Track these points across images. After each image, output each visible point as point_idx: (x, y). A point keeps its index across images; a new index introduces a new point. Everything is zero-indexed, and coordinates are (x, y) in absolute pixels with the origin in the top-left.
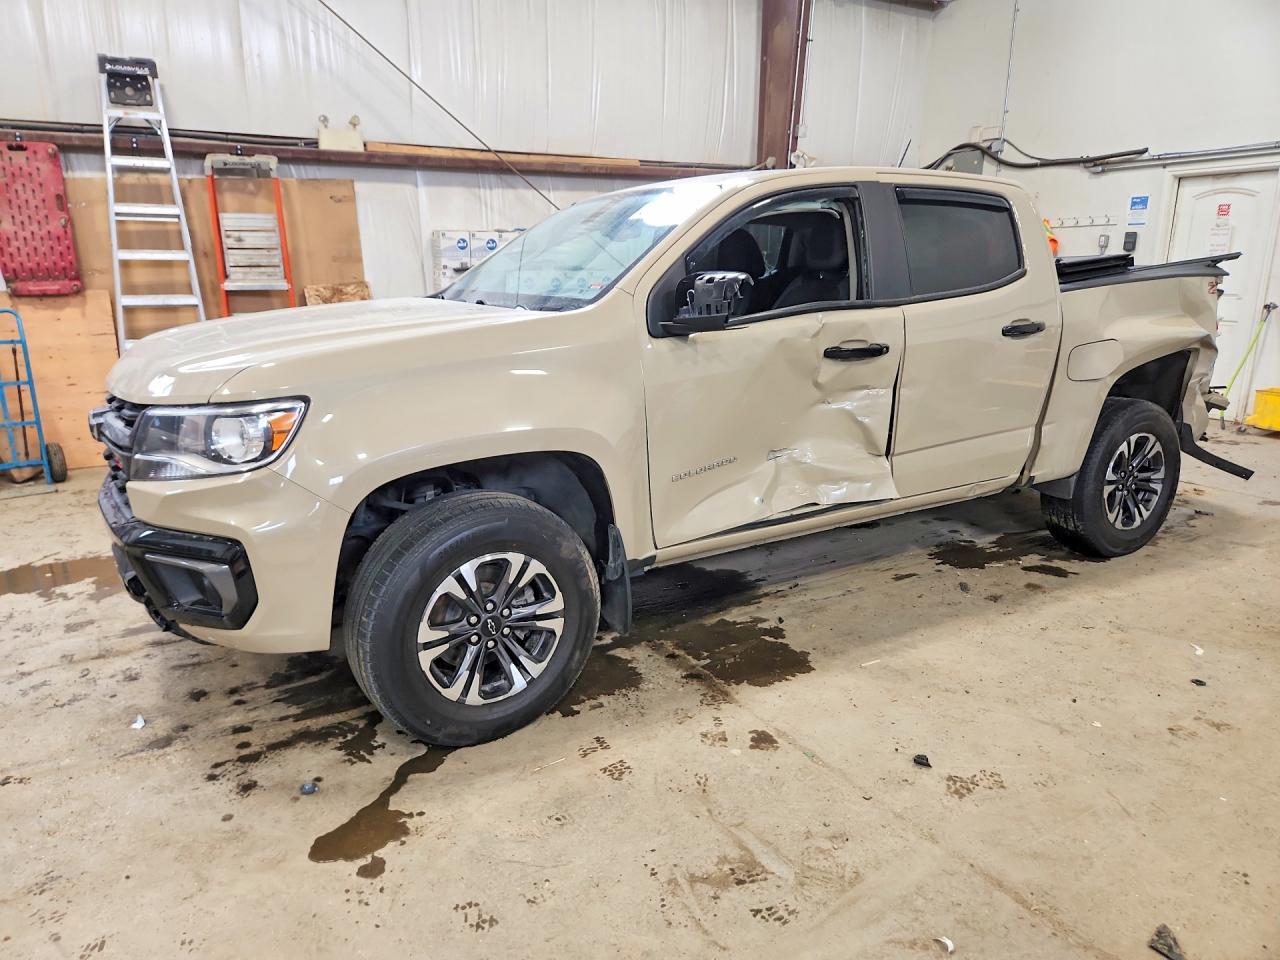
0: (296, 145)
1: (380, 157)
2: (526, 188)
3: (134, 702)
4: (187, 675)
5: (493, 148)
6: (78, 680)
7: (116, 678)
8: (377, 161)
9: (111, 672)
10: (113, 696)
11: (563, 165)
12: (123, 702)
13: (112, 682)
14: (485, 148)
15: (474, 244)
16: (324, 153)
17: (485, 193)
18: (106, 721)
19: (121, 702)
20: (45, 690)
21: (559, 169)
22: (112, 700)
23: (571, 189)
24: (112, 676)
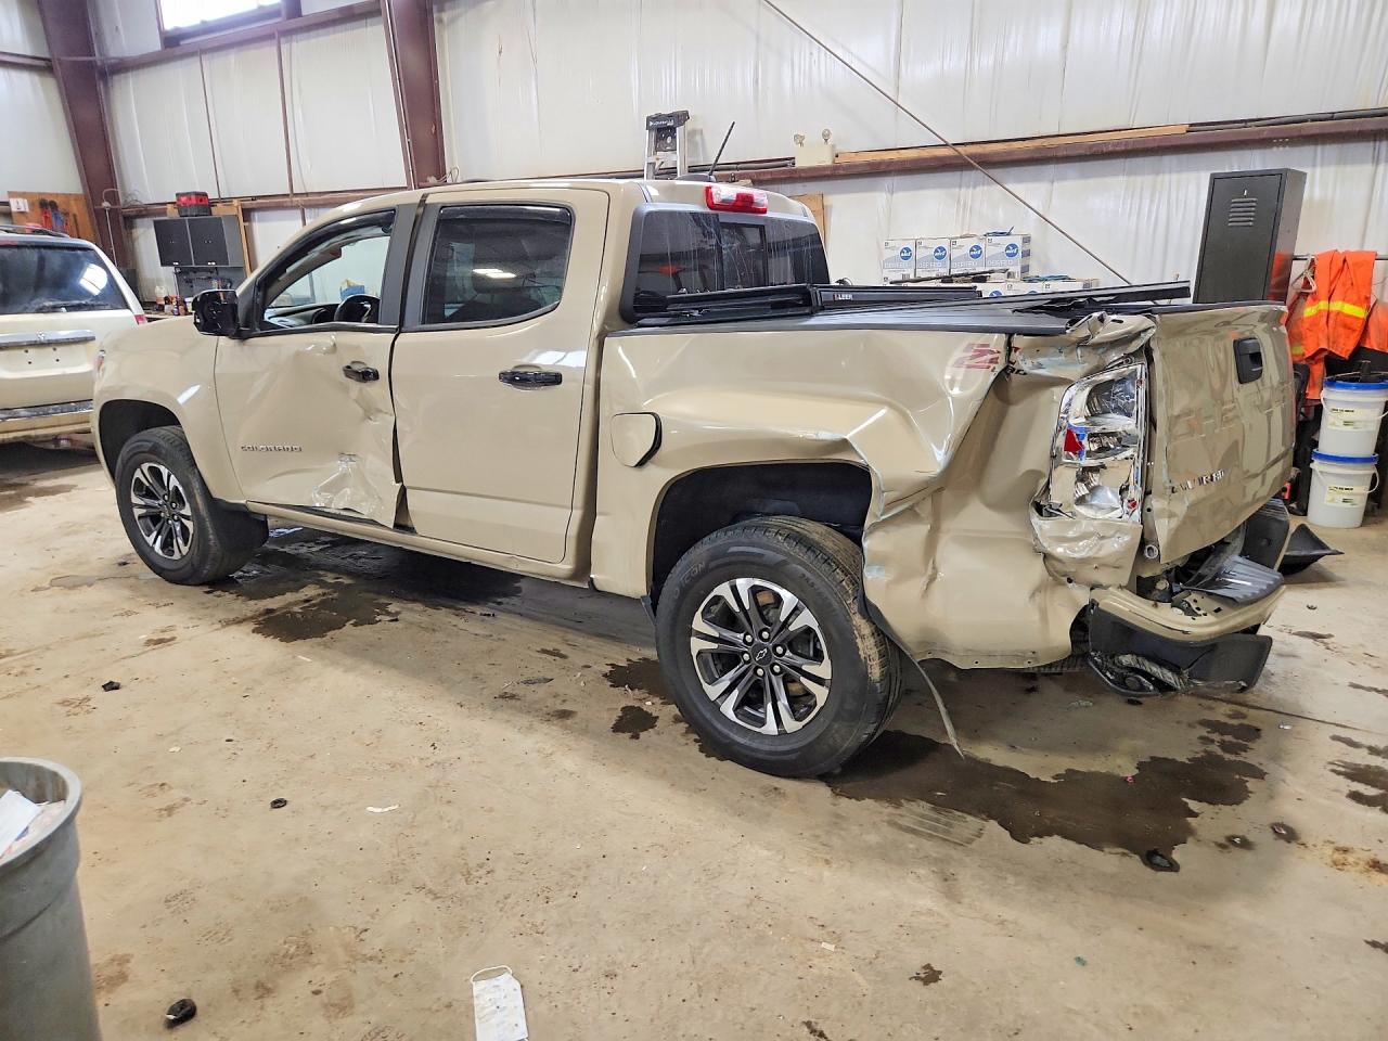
0: (786, 165)
1: (844, 169)
2: (989, 184)
5: (951, 142)
8: (841, 172)
11: (1058, 147)
14: (943, 143)
15: (921, 253)
16: (803, 170)
17: (966, 193)
21: (1050, 154)
23: (1084, 176)
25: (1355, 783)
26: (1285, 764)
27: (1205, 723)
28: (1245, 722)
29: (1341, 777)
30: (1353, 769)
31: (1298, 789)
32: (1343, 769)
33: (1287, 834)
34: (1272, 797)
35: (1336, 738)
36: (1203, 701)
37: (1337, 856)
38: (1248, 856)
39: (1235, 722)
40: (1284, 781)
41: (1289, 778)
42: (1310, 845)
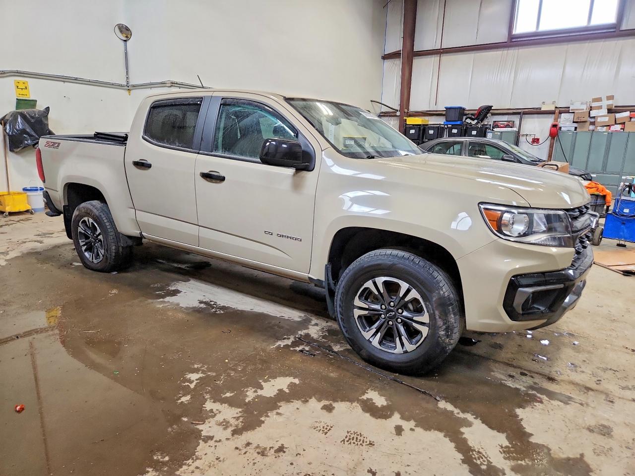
3: (575, 353)
4: (545, 353)
6: (602, 380)
7: (581, 370)
9: (583, 375)
10: (584, 361)
12: (580, 356)
13: (583, 369)
18: (589, 352)
19: (582, 356)
20: (624, 384)
22: (585, 359)
24: (583, 372)
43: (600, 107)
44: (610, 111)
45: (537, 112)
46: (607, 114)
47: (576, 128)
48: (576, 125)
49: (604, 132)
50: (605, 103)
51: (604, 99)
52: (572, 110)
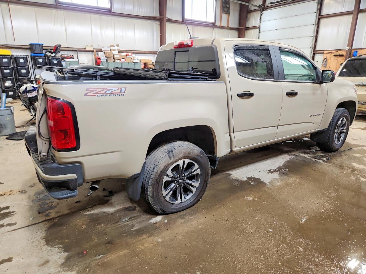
25: (8, 211)
26: (28, 207)
27: (55, 207)
28: (44, 214)
29: (12, 211)
30: (9, 215)
31: (23, 202)
32: (12, 214)
33: (22, 192)
34: (29, 197)
35: (15, 224)
36: (60, 214)
37: (11, 193)
38: (29, 185)
39: (47, 212)
40: (27, 202)
41: (26, 204)
42: (18, 192)
43: (114, 50)
44: (119, 52)
45: (84, 50)
46: (118, 53)
47: (107, 60)
48: (106, 58)
49: (119, 62)
50: (116, 48)
51: (115, 45)
52: (104, 50)
